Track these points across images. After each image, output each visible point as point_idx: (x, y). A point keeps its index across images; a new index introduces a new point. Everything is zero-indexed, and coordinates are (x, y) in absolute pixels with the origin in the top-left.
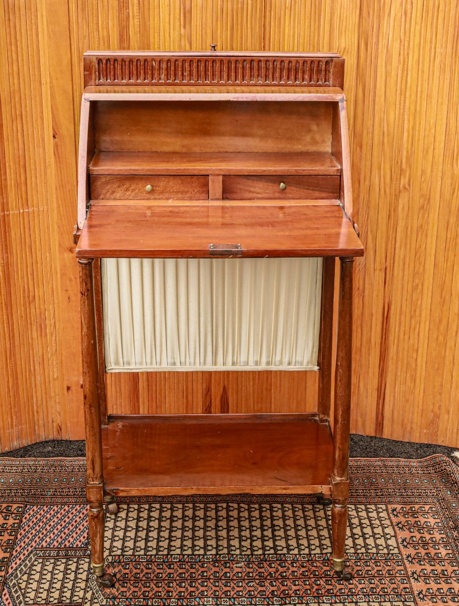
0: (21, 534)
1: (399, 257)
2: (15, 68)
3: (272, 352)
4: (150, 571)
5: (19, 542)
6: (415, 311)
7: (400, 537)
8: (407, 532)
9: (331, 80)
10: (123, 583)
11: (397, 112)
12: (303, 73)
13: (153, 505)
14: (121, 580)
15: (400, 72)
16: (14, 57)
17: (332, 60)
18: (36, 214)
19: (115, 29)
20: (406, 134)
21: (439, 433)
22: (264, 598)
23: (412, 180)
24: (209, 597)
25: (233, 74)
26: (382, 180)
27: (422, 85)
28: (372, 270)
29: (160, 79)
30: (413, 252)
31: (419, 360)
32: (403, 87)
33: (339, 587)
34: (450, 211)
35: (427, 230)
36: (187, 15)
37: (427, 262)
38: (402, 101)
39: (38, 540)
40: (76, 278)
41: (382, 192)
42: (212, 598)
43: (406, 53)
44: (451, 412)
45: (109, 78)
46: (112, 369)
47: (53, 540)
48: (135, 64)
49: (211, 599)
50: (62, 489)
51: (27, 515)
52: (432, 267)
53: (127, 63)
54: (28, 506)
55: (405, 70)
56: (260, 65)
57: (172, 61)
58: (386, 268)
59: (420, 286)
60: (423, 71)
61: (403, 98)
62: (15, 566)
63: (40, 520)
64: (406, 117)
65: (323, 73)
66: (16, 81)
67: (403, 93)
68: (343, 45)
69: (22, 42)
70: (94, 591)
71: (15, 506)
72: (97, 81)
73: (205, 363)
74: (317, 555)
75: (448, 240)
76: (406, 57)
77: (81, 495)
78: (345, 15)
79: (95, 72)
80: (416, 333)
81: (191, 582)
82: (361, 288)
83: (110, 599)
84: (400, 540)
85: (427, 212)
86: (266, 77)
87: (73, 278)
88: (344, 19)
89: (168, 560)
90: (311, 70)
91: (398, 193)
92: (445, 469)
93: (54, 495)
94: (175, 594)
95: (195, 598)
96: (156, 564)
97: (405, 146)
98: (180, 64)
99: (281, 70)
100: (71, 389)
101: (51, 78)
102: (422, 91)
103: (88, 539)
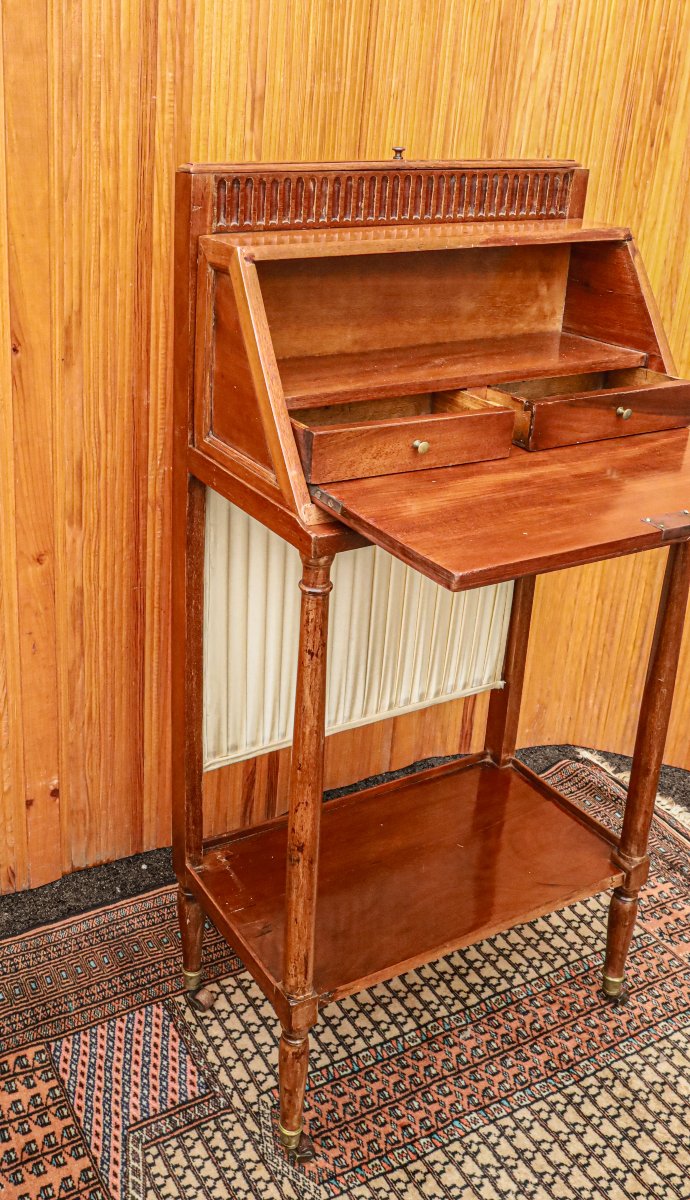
0: (80, 1108)
4: (346, 1099)
5: (88, 1127)
9: (568, 207)
10: (325, 1139)
12: (532, 196)
14: (316, 1136)
17: (573, 171)
19: (130, 134)
22: (545, 1080)
24: (471, 1113)
29: (321, 215)
33: (624, 1018)
36: (257, 105)
39: (119, 1110)
40: (46, 609)
42: (476, 1111)
45: (234, 217)
47: (144, 1097)
48: (281, 187)
49: (474, 1115)
50: (88, 988)
51: (62, 1065)
53: (268, 186)
54: (53, 1044)
56: (473, 184)
57: (343, 177)
62: (117, 1182)
63: (93, 1065)
65: (559, 194)
70: (291, 1177)
71: (30, 1053)
74: (551, 975)
77: (127, 990)
79: (213, 206)
81: (423, 1094)
83: (327, 1181)
86: (481, 204)
87: (41, 610)
89: (358, 1065)
90: (543, 191)
92: (590, 781)
93: (82, 1006)
94: (417, 1128)
95: (451, 1123)
96: (345, 1080)
98: (355, 186)
99: (502, 192)
100: (34, 803)
103: (201, 1073)
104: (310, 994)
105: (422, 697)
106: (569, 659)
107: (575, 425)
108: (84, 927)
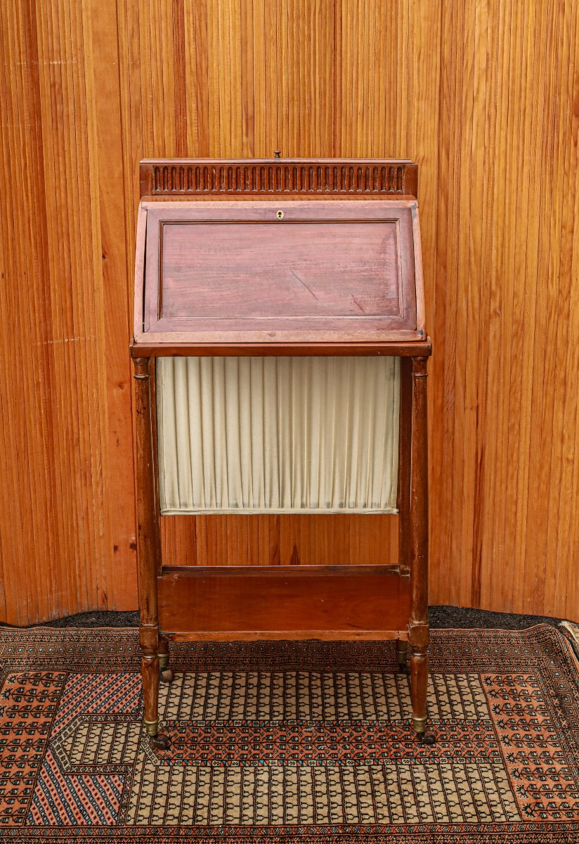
0: (64, 700)
1: (492, 392)
2: (62, 182)
3: (345, 493)
4: (208, 735)
5: (62, 708)
6: (512, 455)
7: (492, 704)
8: (501, 699)
9: (403, 187)
10: (179, 745)
11: (484, 227)
12: (374, 180)
13: (213, 674)
14: (177, 743)
15: (485, 182)
16: (61, 169)
17: (404, 166)
18: (82, 344)
19: (172, 138)
20: (494, 252)
21: (545, 602)
22: (336, 761)
23: (503, 303)
24: (275, 759)
25: (298, 182)
26: (470, 304)
27: (510, 197)
28: (462, 410)
29: (221, 188)
30: (507, 387)
31: (519, 514)
32: (490, 199)
33: (419, 750)
34: (547, 338)
35: (522, 360)
36: (250, 122)
37: (524, 398)
38: (489, 215)
39: (83, 706)
40: (125, 418)
41: (471, 318)
42: (279, 760)
43: (491, 162)
44: (558, 576)
45: (166, 187)
46: (166, 511)
47: (101, 706)
48: (194, 171)
49: (276, 761)
50: (109, 657)
51: (70, 683)
52: (530, 403)
53: (186, 171)
54: (71, 674)
55: (491, 179)
56: (327, 173)
57: (233, 168)
58: (478, 406)
59: (517, 427)
60: (511, 182)
61: (490, 212)
62: (58, 730)
63: (85, 687)
64: (494, 232)
65: (395, 180)
66: (63, 195)
67: (490, 206)
68: (422, 154)
69: (69, 153)
70: (147, 753)
71: (56, 674)
72: (154, 190)
73: (270, 506)
74: (396, 721)
75: (546, 372)
76: (492, 166)
77: (131, 663)
78: (423, 121)
79: (152, 181)
80: (515, 481)
81: (254, 745)
82: (450, 430)
83: (165, 760)
84: (492, 707)
85: (521, 340)
86: (334, 185)
87: (122, 418)
88: (423, 125)
89: (229, 725)
90: (382, 177)
91: (488, 319)
92: (549, 638)
93: (100, 663)
94: (236, 756)
95: (259, 761)
96: (215, 728)
97: (494, 265)
98: (242, 172)
99: (350, 178)
100: (119, 548)
101: (101, 192)
102: (510, 203)
103: (139, 705)
105: (328, 506)
108: (131, 633)
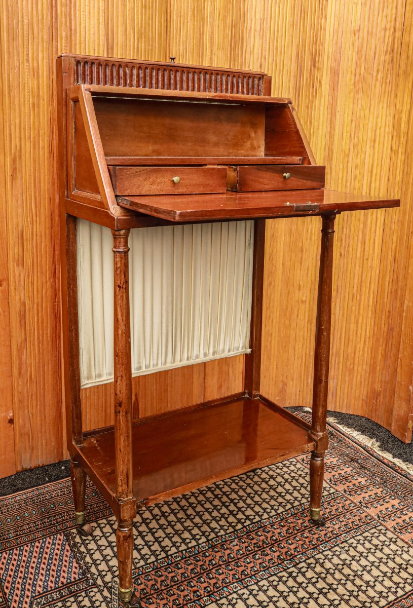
0: (7, 588)
3: (217, 343)
4: (163, 578)
5: (10, 597)
7: (327, 478)
9: (263, 94)
10: (148, 599)
14: (144, 598)
21: (287, 397)
22: (277, 565)
24: (234, 583)
33: (323, 533)
37: (278, 262)
39: (30, 588)
42: (237, 582)
45: (86, 81)
46: (85, 384)
47: (46, 581)
48: (110, 68)
49: (236, 584)
50: (22, 526)
52: (281, 266)
63: (18, 566)
72: (75, 83)
73: (165, 363)
74: (284, 513)
77: (44, 527)
81: (207, 574)
89: (171, 561)
93: (17, 535)
94: (202, 592)
95: (222, 589)
96: (163, 569)
103: (81, 568)
104: (131, 497)
105: (205, 355)
106: (296, 357)
107: (261, 180)
108: (24, 496)
